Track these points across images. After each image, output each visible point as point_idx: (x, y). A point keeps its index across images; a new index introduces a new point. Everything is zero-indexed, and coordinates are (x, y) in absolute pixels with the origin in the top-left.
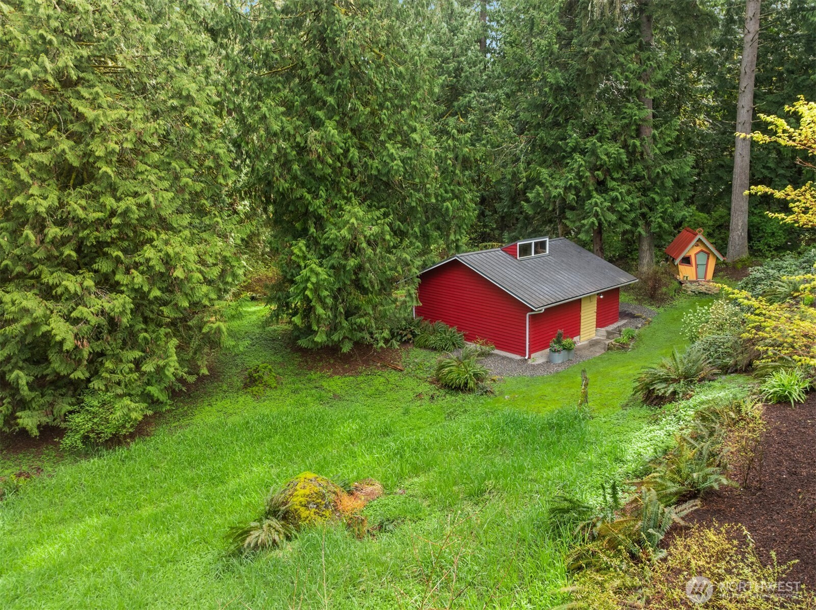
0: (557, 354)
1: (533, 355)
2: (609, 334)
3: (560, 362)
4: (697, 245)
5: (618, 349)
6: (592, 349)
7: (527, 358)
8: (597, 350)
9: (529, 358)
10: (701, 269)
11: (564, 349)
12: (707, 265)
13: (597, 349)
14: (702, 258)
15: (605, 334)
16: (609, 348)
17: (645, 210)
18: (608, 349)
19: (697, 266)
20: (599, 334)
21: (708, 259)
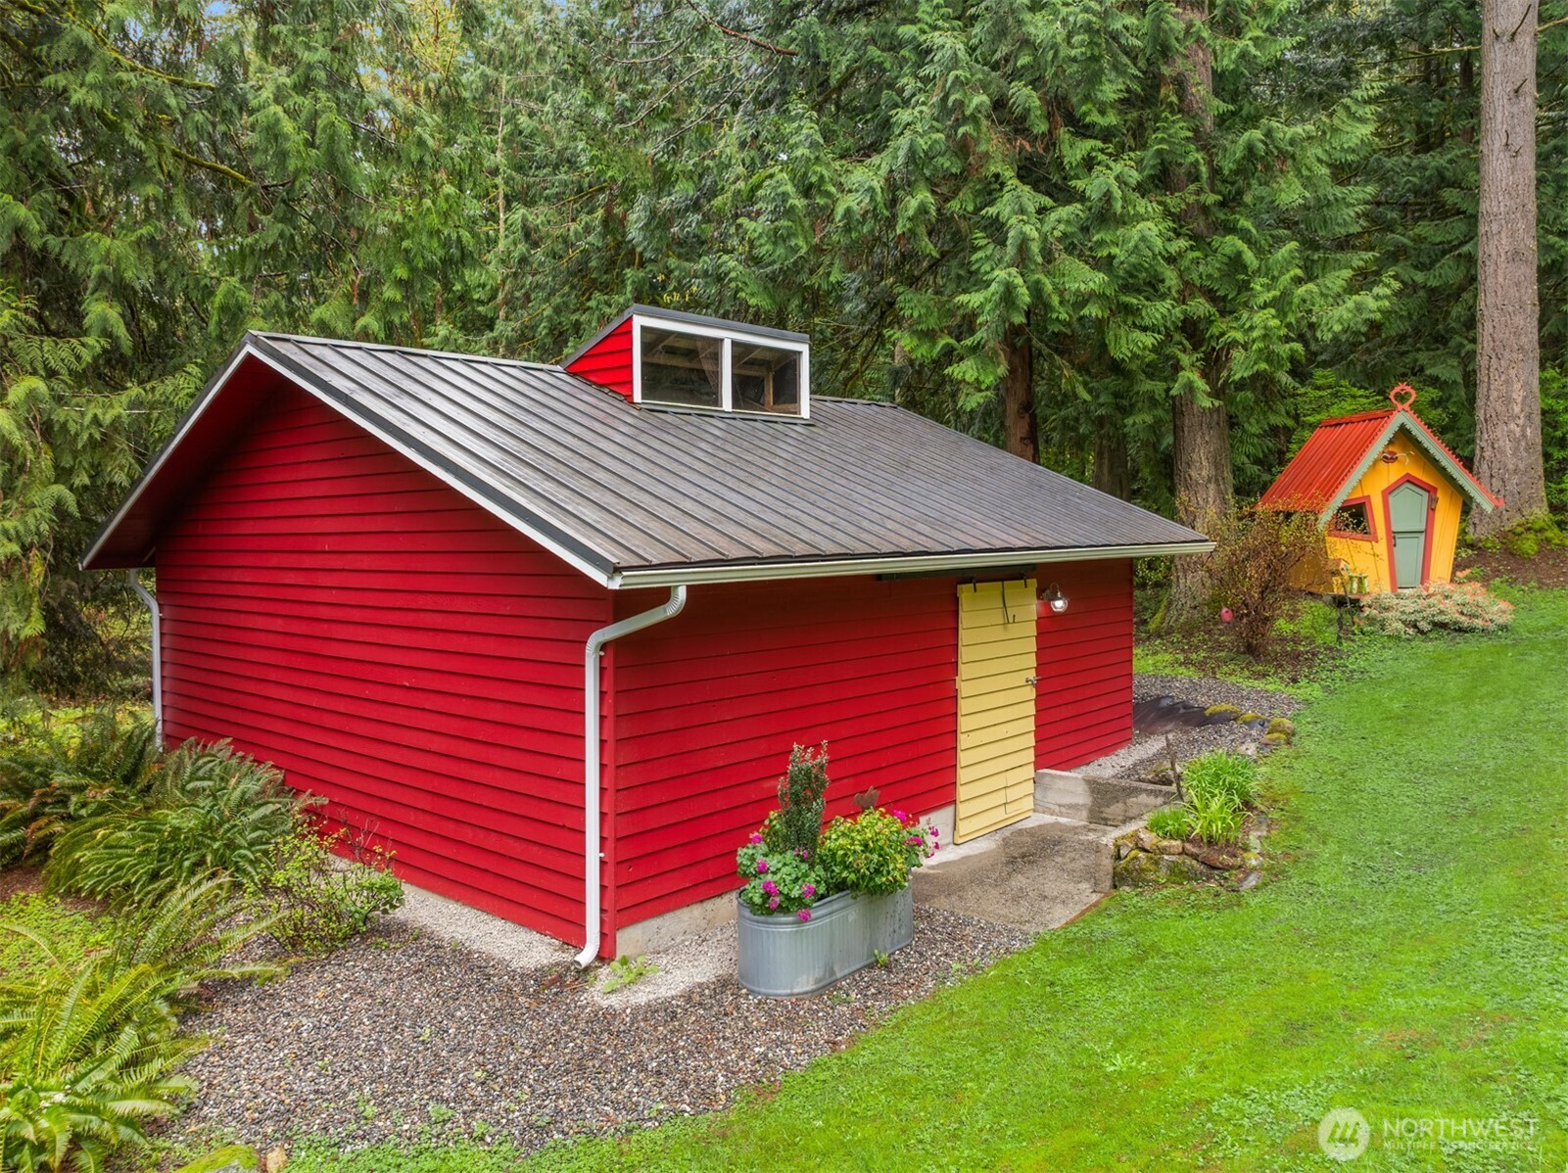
0: (783, 928)
1: (629, 939)
2: (1105, 799)
3: (805, 984)
4: (1389, 458)
5: (1178, 874)
6: (1019, 881)
7: (587, 956)
8: (1051, 888)
9: (604, 956)
10: (1409, 551)
11: (840, 886)
12: (1428, 532)
13: (1049, 879)
14: (1409, 508)
15: (1082, 797)
16: (1127, 876)
17: (1200, 307)
18: (1119, 879)
19: (1392, 537)
20: (1053, 798)
21: (1432, 510)
